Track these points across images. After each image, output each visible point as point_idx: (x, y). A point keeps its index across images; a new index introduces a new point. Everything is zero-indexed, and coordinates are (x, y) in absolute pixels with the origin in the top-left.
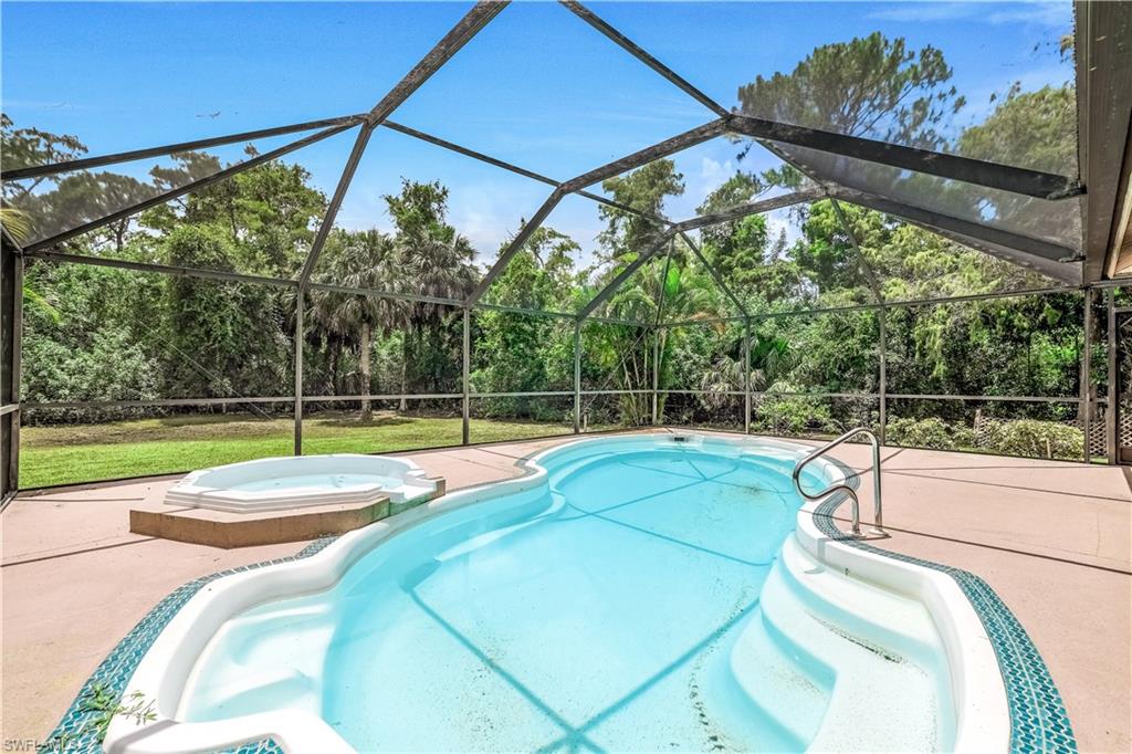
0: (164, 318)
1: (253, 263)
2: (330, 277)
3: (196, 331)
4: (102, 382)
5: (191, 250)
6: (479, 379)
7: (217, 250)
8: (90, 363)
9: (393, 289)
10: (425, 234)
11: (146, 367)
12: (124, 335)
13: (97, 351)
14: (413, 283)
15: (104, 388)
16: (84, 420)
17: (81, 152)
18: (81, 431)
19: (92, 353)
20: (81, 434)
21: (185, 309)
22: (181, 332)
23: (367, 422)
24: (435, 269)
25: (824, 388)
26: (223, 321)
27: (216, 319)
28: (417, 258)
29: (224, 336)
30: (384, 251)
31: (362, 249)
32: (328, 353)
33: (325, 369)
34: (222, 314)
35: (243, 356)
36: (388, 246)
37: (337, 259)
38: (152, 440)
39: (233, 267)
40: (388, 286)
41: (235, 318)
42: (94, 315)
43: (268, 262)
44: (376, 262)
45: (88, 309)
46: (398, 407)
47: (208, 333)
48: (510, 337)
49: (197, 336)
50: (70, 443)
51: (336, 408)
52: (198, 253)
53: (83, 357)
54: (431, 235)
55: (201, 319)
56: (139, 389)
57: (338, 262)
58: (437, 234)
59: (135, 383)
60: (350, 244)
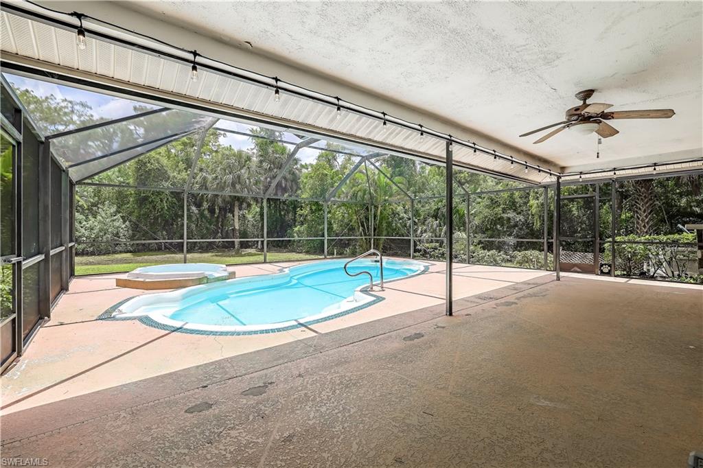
0: (131, 200)
1: (177, 169)
2: (217, 177)
3: (148, 206)
4: (101, 234)
5: (145, 163)
6: (299, 231)
7: (158, 163)
8: (96, 224)
9: (250, 182)
10: (270, 150)
11: (123, 226)
12: (113, 209)
13: (99, 217)
14: (262, 179)
15: (102, 237)
16: (93, 254)
17: (89, 109)
18: (91, 259)
19: (96, 218)
20: (91, 260)
21: (142, 195)
22: (140, 207)
23: (238, 254)
24: (275, 170)
25: (483, 236)
26: (162, 201)
27: (158, 199)
28: (265, 164)
29: (162, 209)
30: (247, 161)
31: (234, 161)
32: (218, 217)
33: (217, 226)
34: (161, 197)
35: (173, 219)
36: (249, 159)
37: (221, 167)
38: (126, 263)
39: (167, 171)
40: (247, 181)
41: (168, 199)
42: (96, 199)
43: (185, 169)
44: (241, 168)
45: (93, 195)
46: (257, 247)
47: (154, 207)
48: (314, 208)
49: (148, 209)
50: (86, 264)
51: (223, 248)
52: (149, 165)
53: (91, 221)
54: (273, 151)
55: (150, 200)
56: (119, 237)
57: (221, 169)
58: (277, 151)
59: (117, 235)
60: (228, 159)
